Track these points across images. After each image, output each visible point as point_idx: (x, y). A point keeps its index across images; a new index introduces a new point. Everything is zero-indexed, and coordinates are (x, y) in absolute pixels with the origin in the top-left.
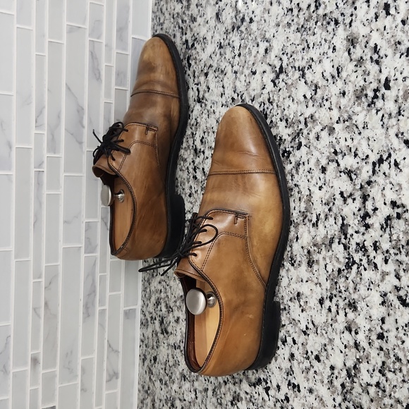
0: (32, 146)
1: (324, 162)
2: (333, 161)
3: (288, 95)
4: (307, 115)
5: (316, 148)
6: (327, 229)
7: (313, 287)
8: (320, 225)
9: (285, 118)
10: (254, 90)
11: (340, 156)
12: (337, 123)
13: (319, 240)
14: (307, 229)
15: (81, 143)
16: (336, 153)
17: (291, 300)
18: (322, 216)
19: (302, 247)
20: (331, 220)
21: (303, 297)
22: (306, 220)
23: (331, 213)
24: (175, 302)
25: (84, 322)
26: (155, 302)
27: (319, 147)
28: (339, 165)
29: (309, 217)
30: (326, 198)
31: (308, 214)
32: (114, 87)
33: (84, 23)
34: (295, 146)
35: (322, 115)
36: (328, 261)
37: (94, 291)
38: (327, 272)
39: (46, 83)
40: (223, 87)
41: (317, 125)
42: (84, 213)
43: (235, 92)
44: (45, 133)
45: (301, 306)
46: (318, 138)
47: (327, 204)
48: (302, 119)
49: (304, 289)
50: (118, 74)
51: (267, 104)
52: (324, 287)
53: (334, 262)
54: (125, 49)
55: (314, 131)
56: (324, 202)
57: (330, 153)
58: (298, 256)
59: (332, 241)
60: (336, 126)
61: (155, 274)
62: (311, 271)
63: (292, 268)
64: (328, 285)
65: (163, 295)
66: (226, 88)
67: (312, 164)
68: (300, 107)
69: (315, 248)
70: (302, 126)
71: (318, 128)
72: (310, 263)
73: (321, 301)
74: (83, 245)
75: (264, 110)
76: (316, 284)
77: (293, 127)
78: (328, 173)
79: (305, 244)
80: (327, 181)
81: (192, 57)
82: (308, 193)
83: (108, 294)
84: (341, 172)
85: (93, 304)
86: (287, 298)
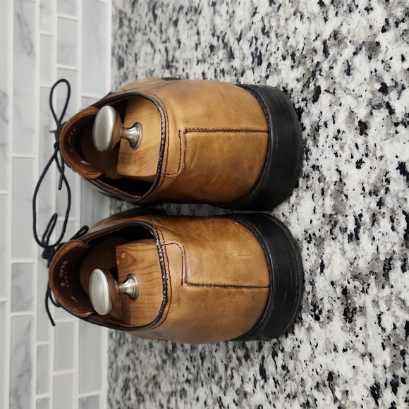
1: (362, 113)
2: (379, 106)
3: (292, 10)
4: (326, 35)
5: (345, 90)
6: (376, 242)
7: (358, 361)
8: (364, 237)
9: (290, 52)
10: (240, 22)
11: (393, 94)
12: (384, 30)
13: (362, 265)
14: (339, 246)
15: (3, 146)
16: (384, 89)
17: (317, 386)
18: (366, 219)
19: (332, 283)
20: (385, 224)
21: (340, 381)
22: (336, 231)
23: (383, 210)
24: (147, 385)
26: (122, 385)
27: (351, 86)
28: (392, 112)
29: (341, 223)
30: (371, 181)
31: (340, 217)
32: (55, 65)
34: (310, 96)
35: (353, 26)
36: (383, 307)
37: (29, 370)
38: (384, 330)
40: (198, 33)
41: (346, 46)
43: (213, 35)
45: (336, 400)
46: (348, 72)
47: (374, 192)
48: (319, 45)
49: (341, 365)
51: (261, 38)
52: (378, 362)
53: (396, 308)
54: (72, 12)
55: (341, 60)
56: (367, 190)
57: (373, 93)
58: (325, 301)
59: (388, 266)
60: (381, 38)
61: (122, 342)
62: (352, 330)
63: (315, 325)
64: (385, 357)
65: (132, 375)
66: (202, 34)
67: (341, 123)
68: (313, 25)
69: (357, 283)
70: (319, 57)
71: (348, 52)
72: (349, 314)
73: (375, 392)
74: (8, 299)
75: (257, 49)
76: (363, 356)
77: (304, 64)
78: (371, 132)
79: (336, 276)
80: (371, 147)
81: (158, 5)
82: (336, 177)
83: (52, 373)
84: (396, 124)
85: (27, 390)
86: (310, 383)
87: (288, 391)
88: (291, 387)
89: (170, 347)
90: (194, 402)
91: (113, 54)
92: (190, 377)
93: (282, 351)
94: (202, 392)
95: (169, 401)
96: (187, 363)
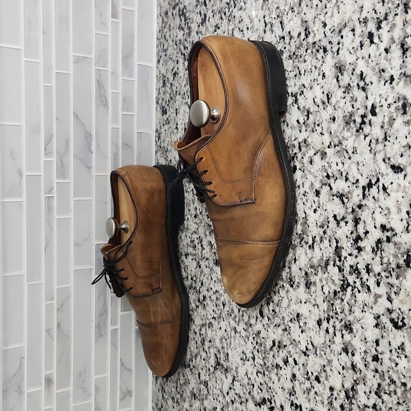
0: (42, 173)
1: (317, 186)
2: (326, 184)
4: (301, 139)
5: (309, 171)
6: (322, 251)
7: (312, 308)
8: (316, 247)
11: (332, 180)
12: (329, 147)
13: (315, 261)
14: (304, 250)
15: (89, 168)
16: (328, 176)
17: (291, 320)
18: (318, 239)
19: (300, 269)
20: (326, 242)
21: (303, 318)
22: (303, 242)
23: (326, 236)
25: (96, 342)
27: (312, 170)
28: (331, 189)
29: (305, 239)
30: (321, 221)
31: (305, 236)
32: (121, 113)
33: (90, 54)
35: (314, 140)
36: (324, 283)
37: (106, 311)
38: (324, 293)
39: (55, 112)
41: (310, 149)
42: (94, 235)
44: (55, 160)
45: (300, 327)
46: (311, 162)
47: (322, 226)
48: (296, 144)
49: (303, 310)
50: (124, 100)
52: (321, 308)
53: (330, 284)
54: (131, 75)
55: (307, 155)
56: (319, 225)
57: (323, 177)
58: (296, 277)
59: (327, 264)
60: (327, 150)
62: (309, 293)
63: (291, 289)
64: (324, 306)
67: (307, 188)
68: (294, 132)
69: (312, 270)
70: (296, 150)
71: (311, 152)
72: (308, 285)
73: (319, 323)
74: (94, 267)
76: (314, 305)
78: (321, 196)
79: (302, 266)
80: (321, 204)
82: (303, 215)
83: (120, 313)
84: (333, 196)
85: (105, 324)
86: (287, 319)
87: (275, 323)
88: (277, 321)
89: (202, 298)
90: (219, 330)
91: (157, 103)
92: (215, 316)
93: (273, 302)
94: (223, 324)
95: (200, 330)
96: (213, 308)
